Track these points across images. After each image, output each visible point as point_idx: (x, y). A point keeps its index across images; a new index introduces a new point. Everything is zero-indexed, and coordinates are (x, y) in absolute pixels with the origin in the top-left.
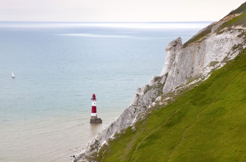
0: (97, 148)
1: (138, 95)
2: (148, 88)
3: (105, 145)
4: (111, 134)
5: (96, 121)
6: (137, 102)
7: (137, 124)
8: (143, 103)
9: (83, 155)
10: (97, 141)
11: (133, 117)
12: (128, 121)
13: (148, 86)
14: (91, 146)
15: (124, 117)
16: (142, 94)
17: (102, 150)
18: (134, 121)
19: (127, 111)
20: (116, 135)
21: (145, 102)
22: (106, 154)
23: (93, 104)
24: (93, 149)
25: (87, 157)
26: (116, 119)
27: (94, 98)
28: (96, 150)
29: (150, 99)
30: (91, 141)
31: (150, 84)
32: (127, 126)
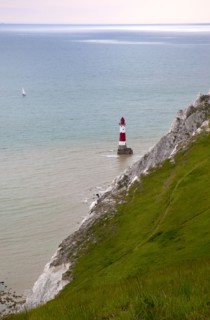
0: (125, 184)
1: (178, 119)
2: (192, 110)
3: (136, 182)
4: (144, 168)
5: (125, 152)
6: (178, 128)
7: (176, 156)
8: (185, 129)
9: (108, 193)
10: (126, 177)
11: (172, 147)
12: (166, 152)
13: (192, 107)
14: (119, 183)
15: (160, 147)
16: (184, 117)
17: (132, 188)
18: (174, 151)
19: (164, 139)
20: (151, 169)
21: (188, 128)
22: (137, 193)
23: (122, 129)
24: (120, 186)
25: (113, 197)
26: (150, 150)
27: (123, 122)
28: (124, 188)
29: (195, 125)
30: (119, 177)
31: (195, 104)
32: (164, 159)
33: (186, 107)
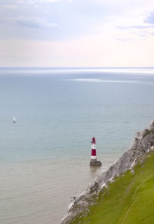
0: (96, 190)
1: (136, 139)
2: (147, 132)
3: (104, 187)
4: (111, 177)
5: (96, 164)
6: (136, 146)
7: (136, 168)
8: (142, 147)
9: (83, 196)
10: (96, 184)
11: (132, 160)
12: (127, 164)
13: (147, 130)
14: (91, 188)
15: (122, 161)
16: (141, 138)
17: (101, 193)
18: (133, 164)
19: (126, 155)
20: (115, 178)
21: (144, 145)
22: (105, 196)
23: (93, 147)
24: (92, 191)
25: (86, 199)
26: (115, 163)
27: (94, 141)
28: (95, 193)
29: (149, 143)
30: (91, 184)
31: (149, 128)
32: (126, 170)
33: (142, 130)
